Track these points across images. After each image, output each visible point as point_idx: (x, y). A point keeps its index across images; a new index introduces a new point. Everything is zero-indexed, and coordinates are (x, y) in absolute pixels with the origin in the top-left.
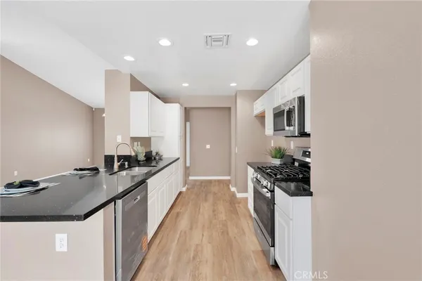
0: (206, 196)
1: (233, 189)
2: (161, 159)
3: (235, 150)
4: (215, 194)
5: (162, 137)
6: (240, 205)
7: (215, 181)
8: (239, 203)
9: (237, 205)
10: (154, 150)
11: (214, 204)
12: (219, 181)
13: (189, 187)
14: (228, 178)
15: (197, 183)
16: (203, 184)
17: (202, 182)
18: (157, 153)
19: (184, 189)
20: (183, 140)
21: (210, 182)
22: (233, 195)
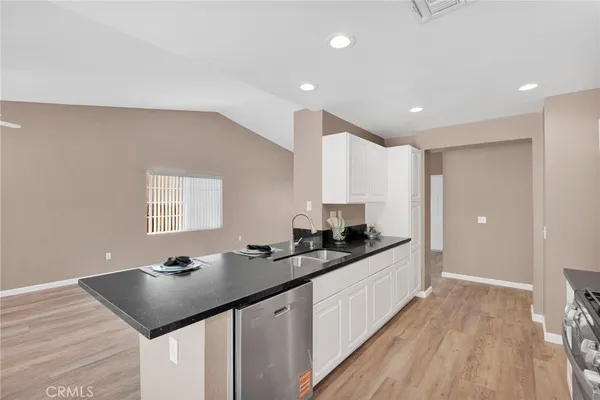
0: (464, 319)
1: (538, 318)
2: (377, 239)
3: (541, 232)
4: (489, 318)
5: (382, 204)
6: (548, 365)
7: (497, 289)
8: (547, 358)
9: (538, 362)
10: (369, 222)
11: (478, 343)
12: (506, 291)
13: (438, 291)
14: (529, 287)
15: (456, 287)
16: (467, 292)
17: (466, 286)
18: (371, 229)
19: (423, 295)
20: (420, 208)
21: (485, 288)
22: (536, 332)
